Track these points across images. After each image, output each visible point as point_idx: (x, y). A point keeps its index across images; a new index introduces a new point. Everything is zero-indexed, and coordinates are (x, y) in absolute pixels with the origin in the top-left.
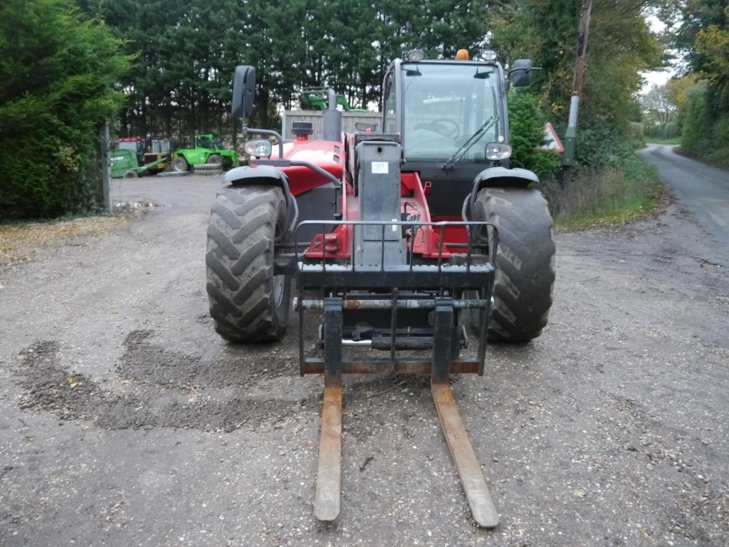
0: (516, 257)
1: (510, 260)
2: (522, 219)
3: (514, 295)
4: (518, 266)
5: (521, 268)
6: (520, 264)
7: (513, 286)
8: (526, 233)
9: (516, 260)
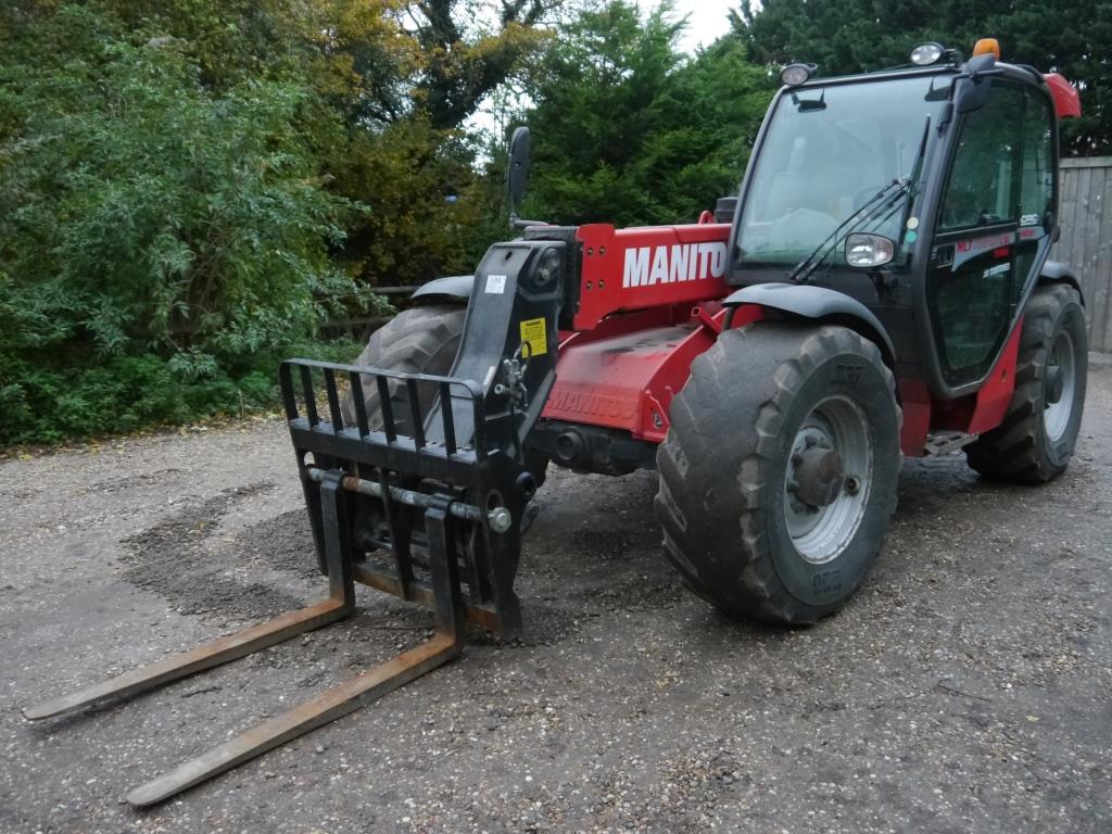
0: (683, 454)
1: (673, 458)
2: (719, 384)
3: (679, 523)
4: (683, 471)
5: (687, 475)
6: (686, 467)
7: (677, 508)
8: (710, 410)
9: (682, 459)
